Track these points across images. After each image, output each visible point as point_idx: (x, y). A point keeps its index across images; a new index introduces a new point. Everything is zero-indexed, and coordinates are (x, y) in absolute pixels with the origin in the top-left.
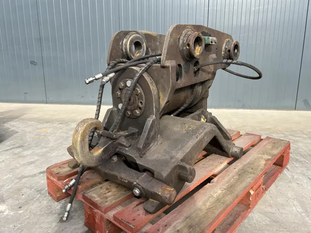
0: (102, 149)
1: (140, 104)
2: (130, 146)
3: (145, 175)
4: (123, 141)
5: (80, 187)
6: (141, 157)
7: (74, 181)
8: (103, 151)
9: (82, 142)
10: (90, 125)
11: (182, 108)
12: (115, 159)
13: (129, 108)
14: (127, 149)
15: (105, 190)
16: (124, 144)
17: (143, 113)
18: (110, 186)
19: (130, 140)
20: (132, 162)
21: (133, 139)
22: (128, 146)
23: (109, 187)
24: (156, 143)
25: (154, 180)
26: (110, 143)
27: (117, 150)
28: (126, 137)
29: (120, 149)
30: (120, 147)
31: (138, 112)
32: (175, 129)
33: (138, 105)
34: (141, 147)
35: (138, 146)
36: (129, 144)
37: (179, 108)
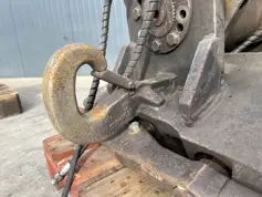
0: (108, 109)
1: (179, 18)
2: (162, 104)
3: (206, 170)
4: (148, 94)
5: (78, 176)
6: (189, 125)
7: (67, 166)
8: (110, 113)
9: (59, 92)
10: (74, 53)
11: (253, 38)
12: (135, 127)
13: (158, 32)
14: (157, 109)
15: (119, 187)
16: (151, 99)
17: (186, 36)
18: (128, 178)
19: (162, 93)
20: (168, 135)
21: (167, 92)
22: (157, 102)
23: (126, 180)
24: (219, 96)
25: (232, 184)
26: (122, 97)
27: (139, 111)
28: (154, 86)
29: (143, 109)
30: (142, 105)
31: (176, 36)
32: (251, 68)
33: (175, 21)
34: (189, 103)
35: (182, 101)
36: (161, 100)
37: (245, 40)
